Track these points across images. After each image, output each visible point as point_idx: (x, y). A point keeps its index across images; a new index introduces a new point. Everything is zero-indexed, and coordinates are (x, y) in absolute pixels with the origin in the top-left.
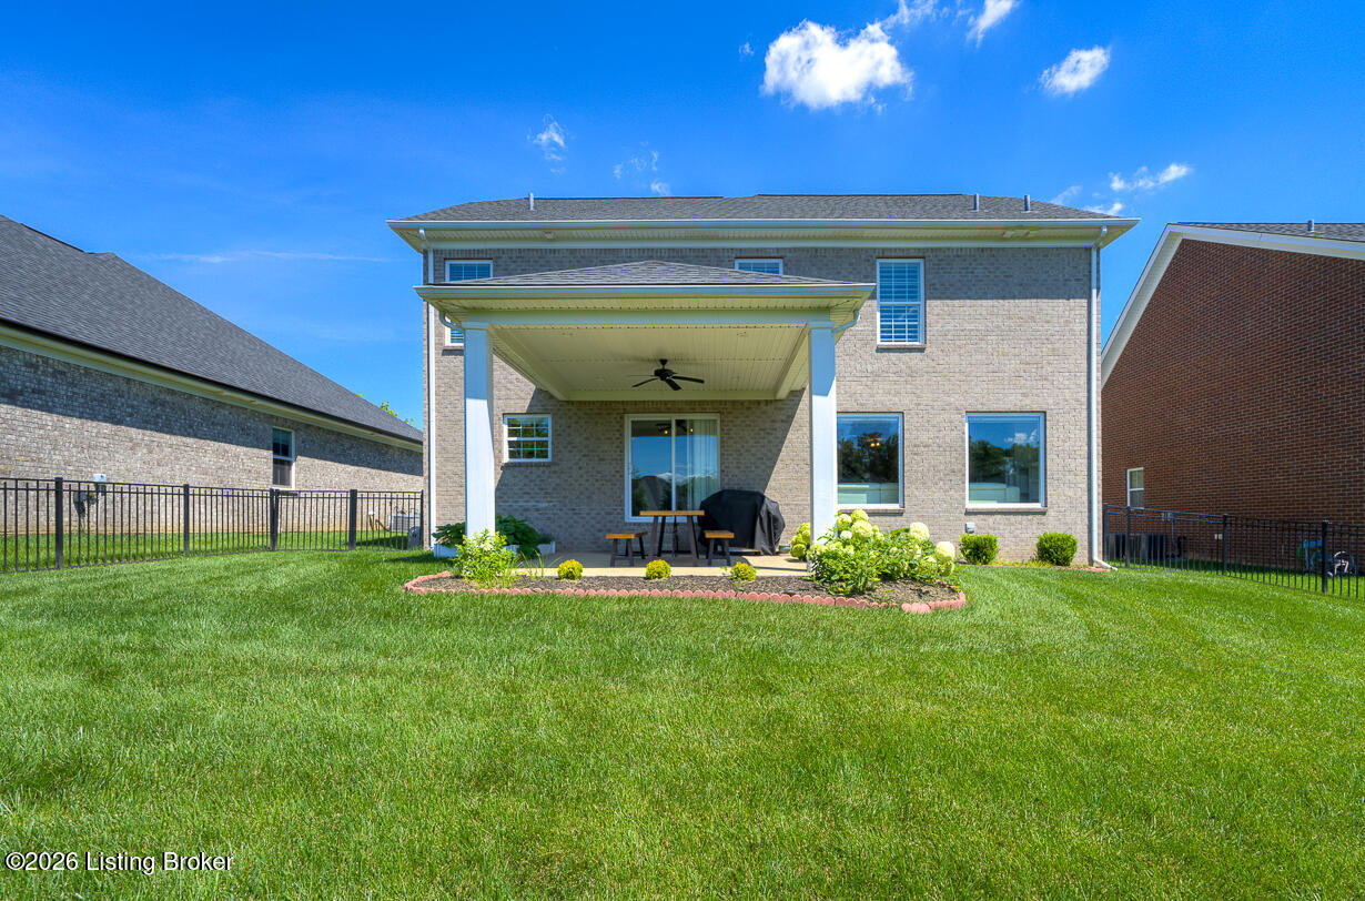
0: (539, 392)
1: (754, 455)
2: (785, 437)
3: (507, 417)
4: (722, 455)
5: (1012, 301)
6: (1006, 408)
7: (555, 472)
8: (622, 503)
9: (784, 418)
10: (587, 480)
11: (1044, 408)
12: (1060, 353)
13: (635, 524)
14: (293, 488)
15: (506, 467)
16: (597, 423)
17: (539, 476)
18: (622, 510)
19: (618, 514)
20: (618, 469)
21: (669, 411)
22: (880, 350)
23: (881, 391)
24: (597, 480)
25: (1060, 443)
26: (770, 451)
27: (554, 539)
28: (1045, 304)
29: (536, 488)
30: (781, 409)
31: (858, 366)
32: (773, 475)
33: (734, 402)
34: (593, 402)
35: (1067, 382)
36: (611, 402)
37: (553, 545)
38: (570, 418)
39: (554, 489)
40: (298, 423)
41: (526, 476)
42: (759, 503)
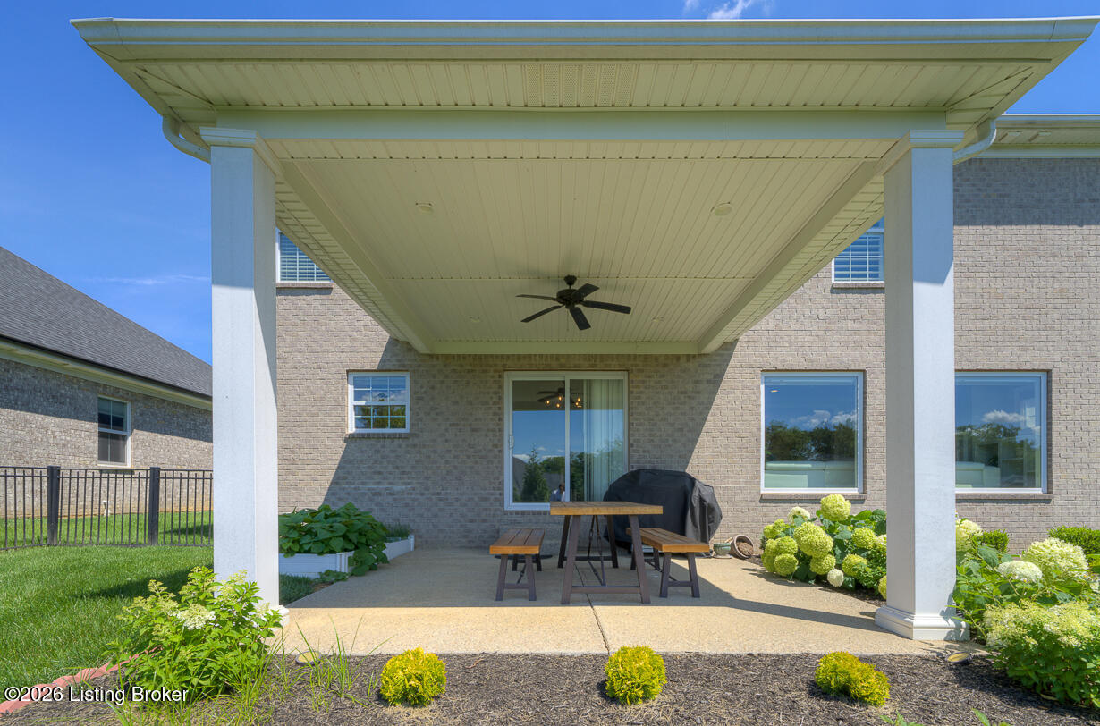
0: (393, 342)
1: (672, 425)
2: (711, 403)
3: (352, 376)
4: (630, 425)
5: (1008, 227)
6: (1000, 365)
7: (415, 446)
8: (501, 486)
9: (711, 377)
10: (455, 457)
11: (1049, 365)
12: (1071, 295)
13: (517, 513)
14: (129, 466)
15: (351, 439)
16: (468, 383)
17: (393, 451)
18: (501, 494)
19: (496, 499)
20: (496, 442)
21: (562, 368)
22: (836, 290)
23: (837, 344)
24: (469, 457)
25: (1070, 411)
26: (693, 420)
27: (412, 531)
28: (1050, 231)
29: (390, 466)
30: (706, 366)
31: (807, 312)
32: (696, 451)
33: (646, 357)
34: (464, 357)
35: (1078, 333)
36: (486, 356)
37: (412, 540)
38: (434, 377)
39: (413, 467)
40: (134, 394)
41: (378, 451)
42: (688, 488)
